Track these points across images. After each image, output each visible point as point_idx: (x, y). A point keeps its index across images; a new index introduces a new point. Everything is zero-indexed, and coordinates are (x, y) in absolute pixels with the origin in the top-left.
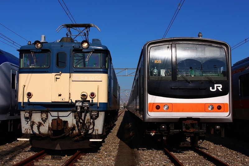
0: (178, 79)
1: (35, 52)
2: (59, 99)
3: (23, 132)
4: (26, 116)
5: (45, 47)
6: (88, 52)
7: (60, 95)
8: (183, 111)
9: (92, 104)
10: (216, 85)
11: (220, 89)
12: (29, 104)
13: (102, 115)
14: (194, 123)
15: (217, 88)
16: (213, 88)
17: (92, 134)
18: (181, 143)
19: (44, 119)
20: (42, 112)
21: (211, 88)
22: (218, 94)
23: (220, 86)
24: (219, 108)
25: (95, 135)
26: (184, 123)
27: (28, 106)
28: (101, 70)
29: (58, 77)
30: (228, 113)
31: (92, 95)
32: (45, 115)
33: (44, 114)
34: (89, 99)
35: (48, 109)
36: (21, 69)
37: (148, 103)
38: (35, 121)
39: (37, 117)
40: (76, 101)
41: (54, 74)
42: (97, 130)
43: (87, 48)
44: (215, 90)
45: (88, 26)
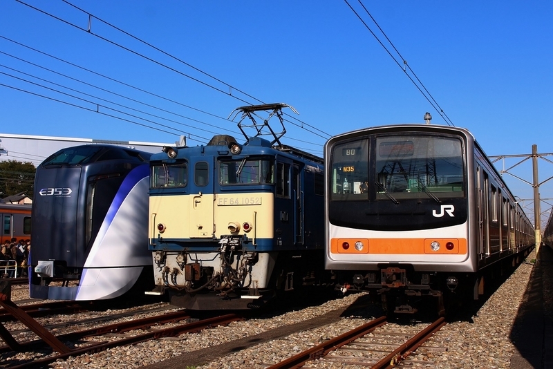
0: (378, 198)
1: (167, 164)
2: (199, 234)
3: (156, 283)
5: (181, 155)
6: (240, 160)
7: (200, 228)
8: (386, 252)
9: (248, 241)
10: (443, 207)
11: (450, 213)
12: (161, 241)
13: (263, 258)
14: (400, 273)
15: (445, 212)
16: (438, 212)
17: (249, 287)
18: (397, 308)
19: (180, 264)
20: (180, 253)
21: (434, 212)
22: (446, 222)
23: (450, 209)
24: (450, 246)
25: (254, 289)
26: (383, 273)
27: (160, 245)
29: (198, 199)
30: (466, 256)
31: (246, 226)
32: (182, 258)
33: (180, 256)
34: (242, 232)
35: (187, 249)
37: (330, 238)
38: (170, 267)
39: (173, 261)
40: (222, 237)
41: (192, 196)
42: (257, 282)
43: (239, 153)
44: (442, 214)
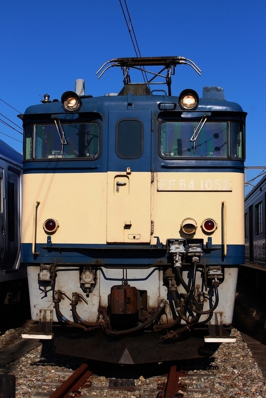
1: (63, 121)
2: (125, 237)
3: (34, 317)
4: (42, 278)
5: (88, 107)
6: (197, 119)
7: (128, 227)
9: (208, 249)
12: (50, 248)
13: (231, 276)
17: (208, 323)
19: (87, 286)
20: (82, 269)
25: (216, 326)
27: (46, 254)
28: (229, 163)
29: (122, 180)
31: (209, 225)
32: (91, 276)
33: (88, 273)
34: (199, 235)
35: (97, 262)
36: (28, 161)
38: (63, 290)
39: (69, 282)
40: (170, 242)
41: (112, 174)
42: (221, 314)
43: (194, 109)
45: (170, 62)
